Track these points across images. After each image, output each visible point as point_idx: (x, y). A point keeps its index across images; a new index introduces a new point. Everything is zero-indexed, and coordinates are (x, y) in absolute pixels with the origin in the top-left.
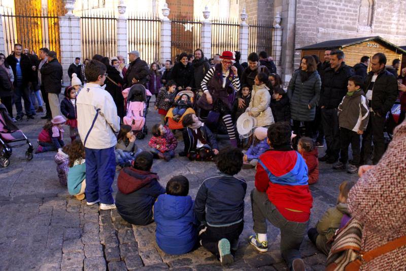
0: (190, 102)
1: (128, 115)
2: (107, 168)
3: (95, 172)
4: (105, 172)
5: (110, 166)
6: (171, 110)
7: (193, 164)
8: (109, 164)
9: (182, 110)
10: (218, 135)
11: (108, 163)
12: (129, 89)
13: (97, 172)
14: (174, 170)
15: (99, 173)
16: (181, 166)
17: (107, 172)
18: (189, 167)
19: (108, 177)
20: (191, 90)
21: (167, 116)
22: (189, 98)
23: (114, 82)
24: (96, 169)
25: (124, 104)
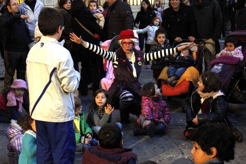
0: (192, 58)
1: (108, 76)
2: (65, 148)
3: (49, 154)
4: (62, 154)
5: (69, 146)
6: (166, 69)
7: (189, 144)
8: (67, 144)
9: (180, 69)
10: (230, 104)
11: (66, 142)
12: (109, 41)
13: (51, 155)
14: (162, 152)
15: (53, 154)
16: (173, 147)
17: (65, 154)
18: (184, 148)
19: (66, 160)
20: (195, 42)
21: (160, 77)
22: (191, 52)
23: (89, 32)
24: (50, 150)
25: (104, 61)
